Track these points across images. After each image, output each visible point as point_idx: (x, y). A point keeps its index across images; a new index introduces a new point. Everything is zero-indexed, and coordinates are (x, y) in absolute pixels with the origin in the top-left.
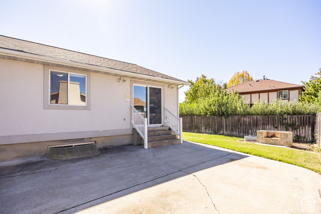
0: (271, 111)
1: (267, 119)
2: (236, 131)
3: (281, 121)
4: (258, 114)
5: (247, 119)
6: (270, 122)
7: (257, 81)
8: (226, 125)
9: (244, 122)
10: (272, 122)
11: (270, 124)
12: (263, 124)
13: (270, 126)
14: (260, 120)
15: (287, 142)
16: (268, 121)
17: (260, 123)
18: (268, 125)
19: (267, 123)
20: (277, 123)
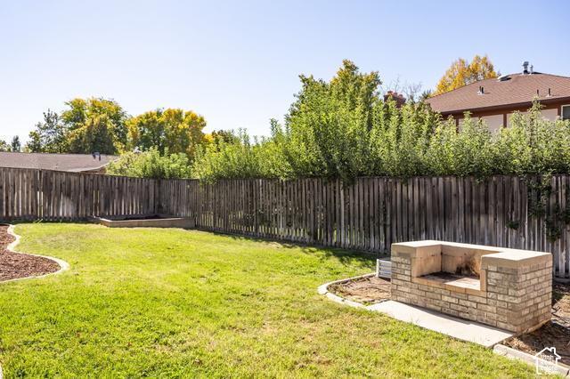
0: (496, 160)
1: (482, 189)
2: (377, 234)
3: (534, 199)
4: (451, 173)
5: (412, 192)
6: (492, 201)
7: (503, 79)
8: (348, 214)
9: (405, 201)
10: (500, 204)
11: (492, 211)
12: (470, 211)
13: (491, 219)
14: (457, 195)
15: (513, 308)
16: (486, 199)
17: (458, 204)
18: (486, 213)
19: (482, 205)
20: (517, 205)
